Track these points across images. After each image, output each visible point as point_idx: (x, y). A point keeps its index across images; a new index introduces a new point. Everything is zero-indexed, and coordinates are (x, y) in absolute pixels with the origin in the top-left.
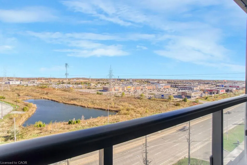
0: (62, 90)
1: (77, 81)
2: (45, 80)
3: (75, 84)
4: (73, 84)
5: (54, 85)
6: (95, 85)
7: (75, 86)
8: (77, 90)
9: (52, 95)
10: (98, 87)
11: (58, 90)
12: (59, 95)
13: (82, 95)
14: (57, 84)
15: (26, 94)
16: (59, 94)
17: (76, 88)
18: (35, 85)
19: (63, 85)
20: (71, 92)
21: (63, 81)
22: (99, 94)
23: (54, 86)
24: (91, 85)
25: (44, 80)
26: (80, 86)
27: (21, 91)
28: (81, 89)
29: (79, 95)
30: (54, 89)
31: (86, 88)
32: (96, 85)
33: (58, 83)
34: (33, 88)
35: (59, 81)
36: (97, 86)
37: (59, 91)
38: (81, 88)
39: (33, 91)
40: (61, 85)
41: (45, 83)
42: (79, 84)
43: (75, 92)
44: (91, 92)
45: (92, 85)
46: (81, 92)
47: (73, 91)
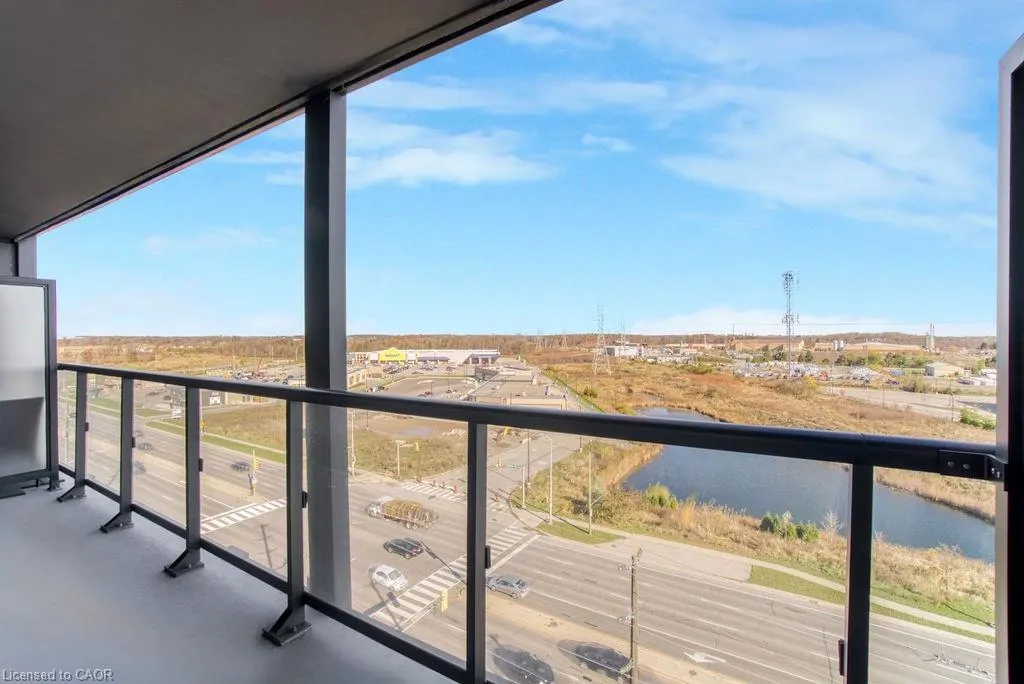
0: (768, 384)
1: (849, 347)
2: (715, 342)
3: (839, 362)
4: (826, 361)
5: (743, 364)
6: (961, 371)
7: (836, 372)
8: (836, 390)
9: (727, 401)
10: (982, 384)
11: (751, 384)
12: (753, 405)
13: (862, 416)
14: (753, 362)
15: (648, 391)
16: (752, 400)
17: (840, 381)
18: (678, 360)
19: (779, 363)
20: (806, 398)
21: (781, 348)
22: (975, 424)
23: (739, 366)
24: (930, 373)
25: (708, 343)
26: (861, 371)
27: (636, 379)
28: (860, 390)
29: (845, 417)
30: (738, 378)
31: (891, 384)
32: (967, 375)
33: (760, 354)
34: (669, 371)
35: (765, 349)
36: (977, 381)
37: (755, 390)
38: (865, 384)
39: (667, 379)
40: (772, 363)
41: (710, 355)
42: (859, 363)
43: (829, 398)
44: (916, 409)
45: (937, 373)
46: (859, 403)
47: (819, 393)
